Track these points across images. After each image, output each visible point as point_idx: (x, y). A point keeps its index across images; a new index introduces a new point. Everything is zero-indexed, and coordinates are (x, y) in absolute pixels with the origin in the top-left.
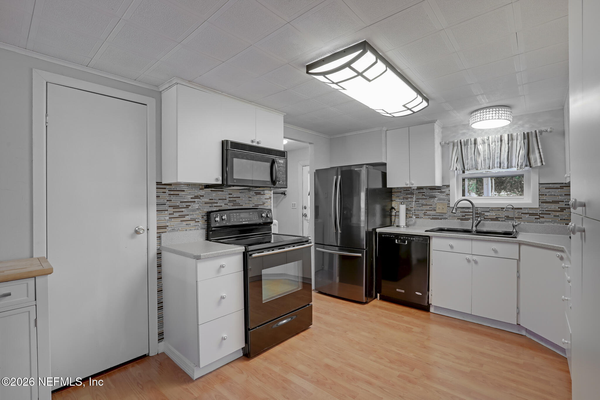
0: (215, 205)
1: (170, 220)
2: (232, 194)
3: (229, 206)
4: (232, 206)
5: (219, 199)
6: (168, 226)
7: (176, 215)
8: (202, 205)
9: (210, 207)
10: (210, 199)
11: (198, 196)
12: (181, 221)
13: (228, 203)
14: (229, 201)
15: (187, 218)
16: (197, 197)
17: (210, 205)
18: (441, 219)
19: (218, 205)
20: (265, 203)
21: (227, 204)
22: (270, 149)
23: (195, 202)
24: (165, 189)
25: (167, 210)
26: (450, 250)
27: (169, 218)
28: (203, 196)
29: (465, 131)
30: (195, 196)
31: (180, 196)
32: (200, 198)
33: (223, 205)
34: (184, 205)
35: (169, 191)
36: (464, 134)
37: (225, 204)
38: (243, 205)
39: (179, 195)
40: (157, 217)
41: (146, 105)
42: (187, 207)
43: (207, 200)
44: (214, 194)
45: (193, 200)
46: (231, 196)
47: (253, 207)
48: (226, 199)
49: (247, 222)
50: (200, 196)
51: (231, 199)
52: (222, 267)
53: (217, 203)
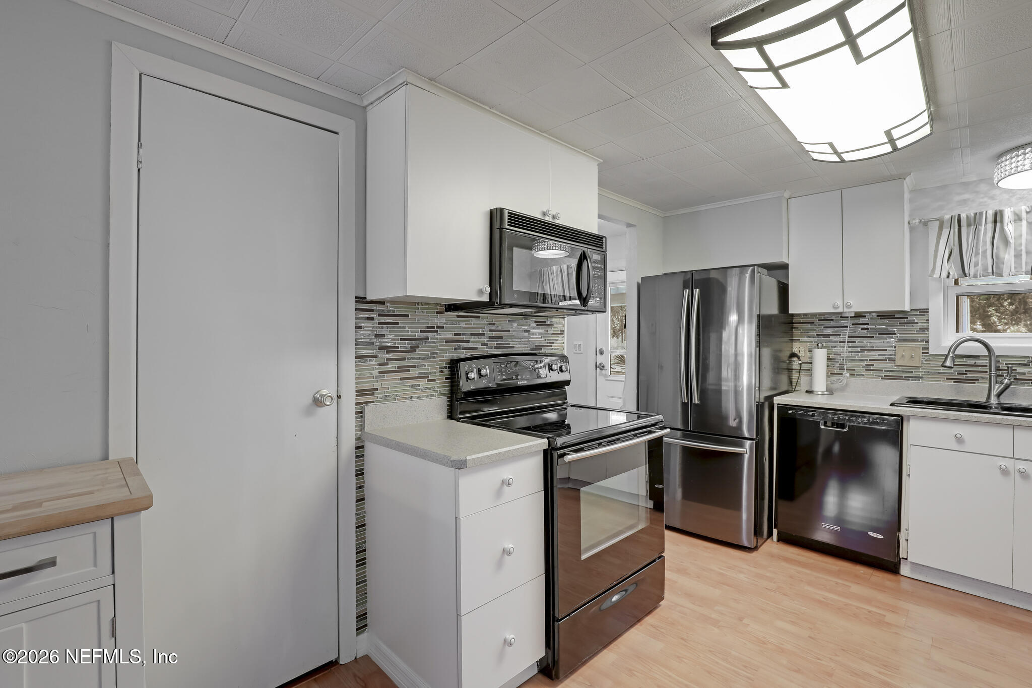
0: (465, 345)
1: (380, 377)
2: (494, 324)
3: (489, 348)
4: (495, 348)
5: (472, 334)
6: (377, 389)
7: (391, 366)
8: (441, 346)
9: (455, 349)
10: (455, 334)
11: (434, 327)
12: (402, 379)
13: (488, 341)
14: (490, 337)
15: (413, 372)
16: (431, 329)
17: (455, 345)
18: (907, 379)
19: (470, 345)
20: (553, 343)
21: (486, 345)
22: (578, 232)
23: (428, 339)
24: (372, 311)
25: (376, 356)
26: (955, 446)
27: (380, 372)
28: (443, 327)
29: (966, 196)
30: (428, 327)
31: (400, 327)
32: (437, 331)
33: (478, 345)
34: (408, 345)
35: (379, 315)
36: (964, 202)
37: (482, 345)
38: (513, 347)
39: (397, 323)
40: (357, 370)
41: (336, 133)
42: (414, 349)
43: (450, 336)
44: (463, 324)
45: (424, 335)
46: (493, 328)
47: (531, 350)
48: (484, 334)
49: (526, 382)
50: (438, 327)
51: (494, 334)
52: (507, 483)
53: (468, 342)
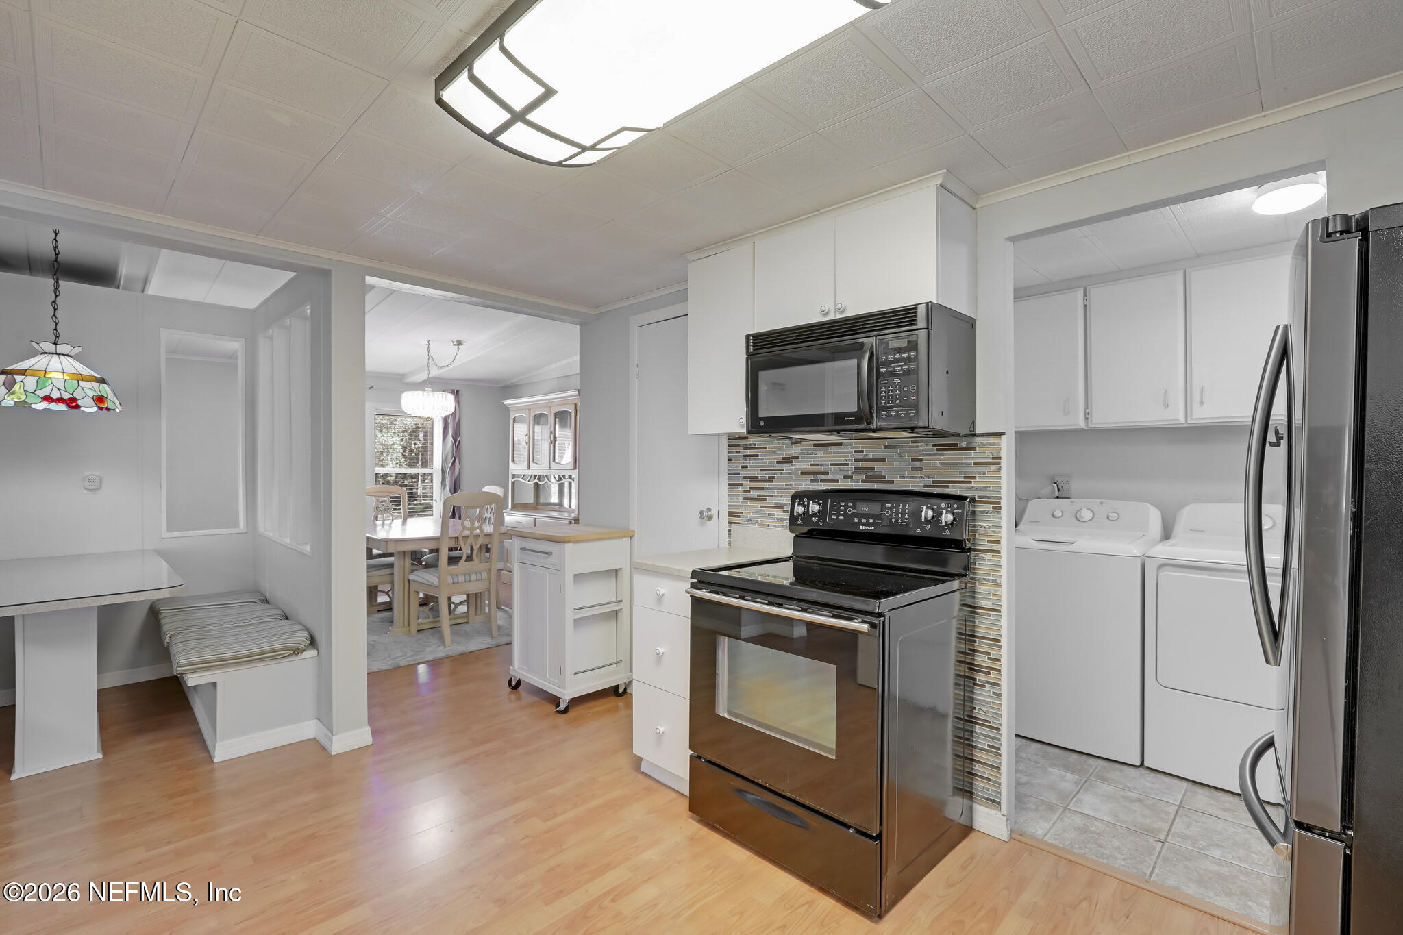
0: (823, 477)
1: (744, 503)
2: (862, 452)
3: (854, 481)
4: (863, 481)
5: (832, 465)
6: (742, 513)
7: (754, 494)
8: (796, 477)
9: (812, 481)
10: (812, 465)
11: (789, 458)
12: (761, 507)
13: (852, 473)
14: (855, 468)
15: (770, 502)
16: (786, 460)
17: (812, 477)
19: (829, 477)
20: (974, 478)
21: (851, 477)
23: (783, 470)
24: (739, 445)
25: (741, 484)
27: (745, 499)
28: (798, 458)
30: (783, 458)
31: (759, 459)
32: (792, 462)
33: (840, 477)
34: (766, 476)
35: (745, 449)
37: (845, 477)
38: (893, 482)
39: (758, 455)
40: (729, 495)
42: (771, 480)
43: (805, 466)
44: (820, 453)
45: (780, 466)
46: (860, 456)
47: (925, 486)
48: (848, 465)
49: (873, 528)
50: (793, 458)
51: (861, 464)
53: (827, 473)
